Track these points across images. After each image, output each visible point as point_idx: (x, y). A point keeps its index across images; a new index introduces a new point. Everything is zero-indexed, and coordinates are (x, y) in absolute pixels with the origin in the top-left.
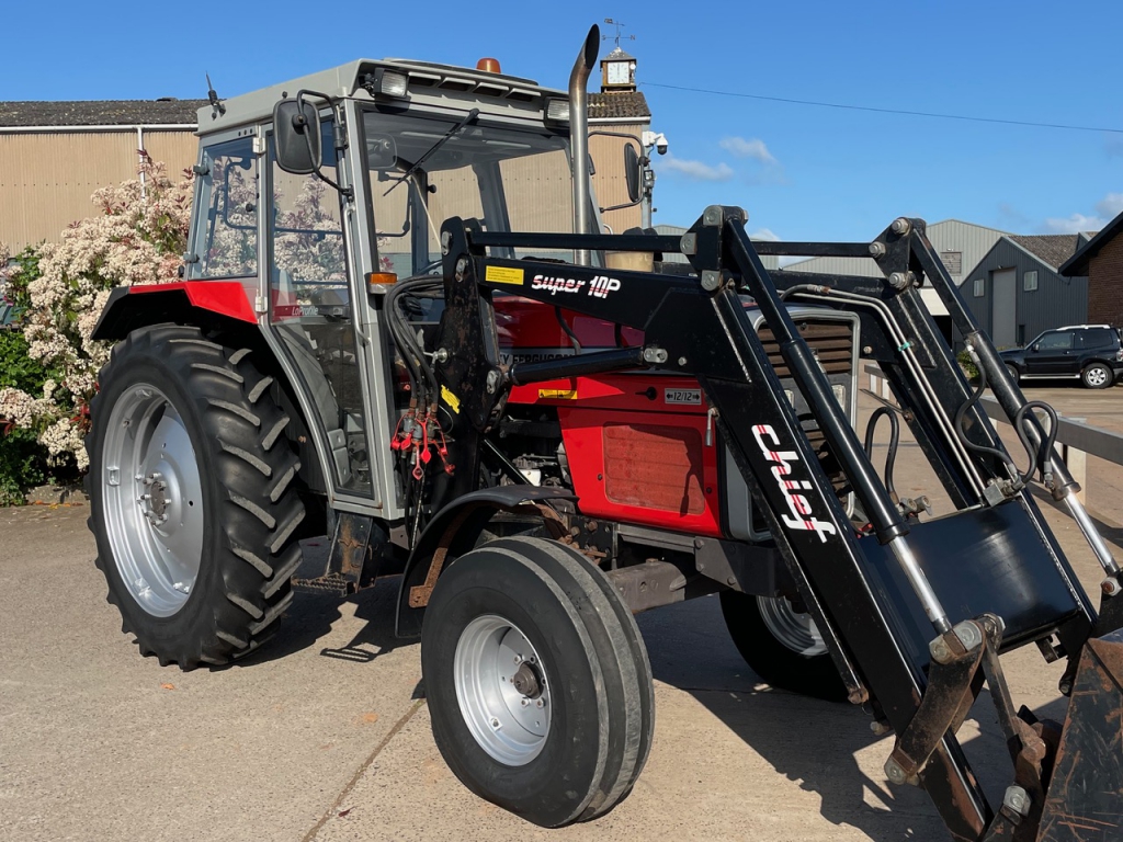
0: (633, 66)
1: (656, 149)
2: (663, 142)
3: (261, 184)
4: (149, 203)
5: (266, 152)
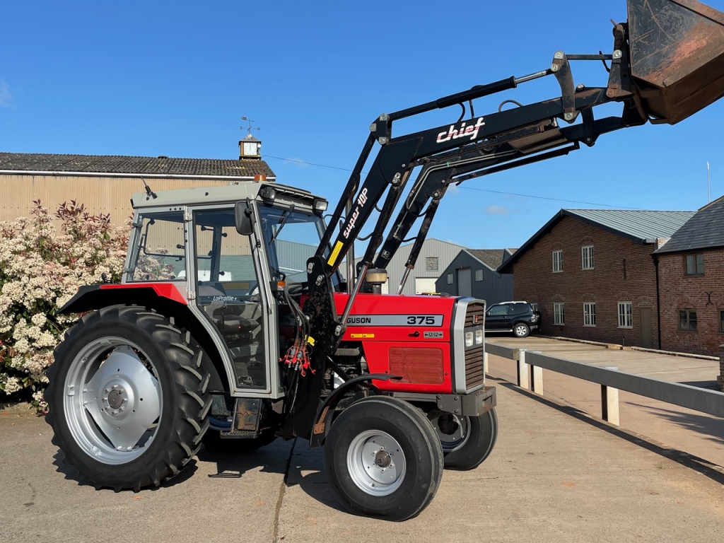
0: (259, 146)
3: (189, 236)
4: (36, 231)
5: (193, 220)
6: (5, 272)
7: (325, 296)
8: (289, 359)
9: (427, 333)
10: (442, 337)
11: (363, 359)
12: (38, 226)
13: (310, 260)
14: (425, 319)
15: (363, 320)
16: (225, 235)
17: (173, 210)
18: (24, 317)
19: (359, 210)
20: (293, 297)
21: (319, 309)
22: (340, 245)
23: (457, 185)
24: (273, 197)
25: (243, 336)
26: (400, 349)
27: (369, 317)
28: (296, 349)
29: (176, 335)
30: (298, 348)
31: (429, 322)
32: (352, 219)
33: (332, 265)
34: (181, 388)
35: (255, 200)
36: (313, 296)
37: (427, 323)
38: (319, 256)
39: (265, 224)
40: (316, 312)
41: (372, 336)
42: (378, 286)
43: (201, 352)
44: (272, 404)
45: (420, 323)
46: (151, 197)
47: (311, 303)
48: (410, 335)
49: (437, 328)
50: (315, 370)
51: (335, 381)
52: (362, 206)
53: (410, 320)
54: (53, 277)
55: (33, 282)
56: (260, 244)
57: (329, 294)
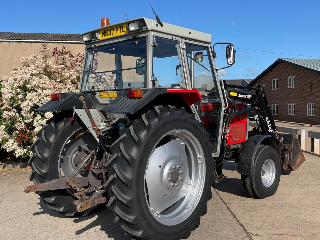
4: (43, 63)
6: (27, 87)
12: (44, 60)
17: (174, 39)
18: (39, 114)
54: (56, 89)
55: (45, 93)
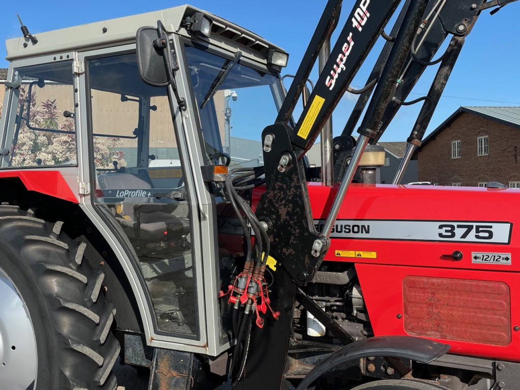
1: (232, 98)
2: (235, 95)
3: (81, 97)
5: (85, 72)
7: (293, 190)
8: (235, 294)
9: (479, 254)
10: (509, 262)
11: (355, 292)
13: (267, 131)
14: (474, 230)
15: (356, 229)
16: (154, 108)
17: (58, 59)
19: (353, 38)
20: (240, 193)
21: (283, 211)
22: (319, 102)
23: (492, 13)
24: (206, 31)
25: (173, 244)
26: (425, 280)
27: (366, 223)
28: (247, 278)
29: (59, 251)
30: (250, 275)
31: (481, 234)
32: (340, 55)
33: (305, 138)
34: (63, 340)
35: (176, 33)
36: (274, 189)
37: (477, 237)
38: (282, 123)
39: (195, 75)
40: (279, 216)
41: (373, 255)
42: (370, 172)
43: (102, 276)
44: (211, 362)
45: (464, 236)
46: (30, 43)
47: (270, 202)
48: (445, 257)
49: (499, 247)
50: (278, 313)
51: (309, 323)
52: (360, 29)
53: (443, 231)
56: (185, 105)
57: (300, 187)
